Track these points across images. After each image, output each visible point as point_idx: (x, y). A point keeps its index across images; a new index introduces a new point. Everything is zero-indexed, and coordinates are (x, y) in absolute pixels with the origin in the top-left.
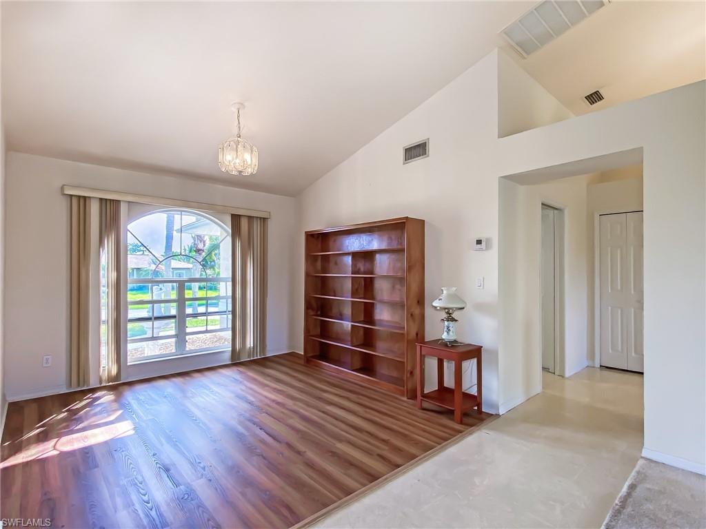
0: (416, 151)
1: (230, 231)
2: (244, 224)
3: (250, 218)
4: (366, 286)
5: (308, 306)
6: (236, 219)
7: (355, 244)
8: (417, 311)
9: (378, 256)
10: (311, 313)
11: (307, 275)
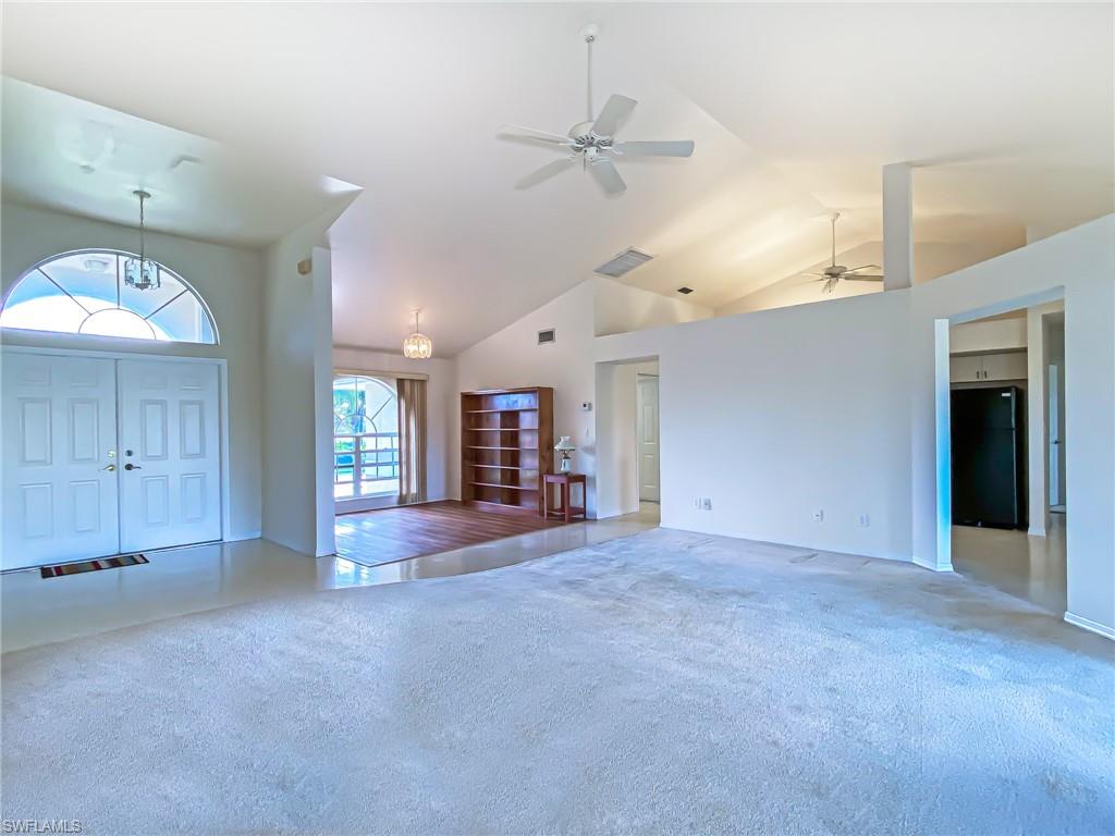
0: (546, 336)
1: (396, 393)
2: (407, 386)
3: (412, 380)
4: (512, 438)
5: (464, 457)
6: (401, 383)
7: (502, 404)
8: (547, 455)
9: (521, 414)
10: (468, 463)
11: (464, 430)
